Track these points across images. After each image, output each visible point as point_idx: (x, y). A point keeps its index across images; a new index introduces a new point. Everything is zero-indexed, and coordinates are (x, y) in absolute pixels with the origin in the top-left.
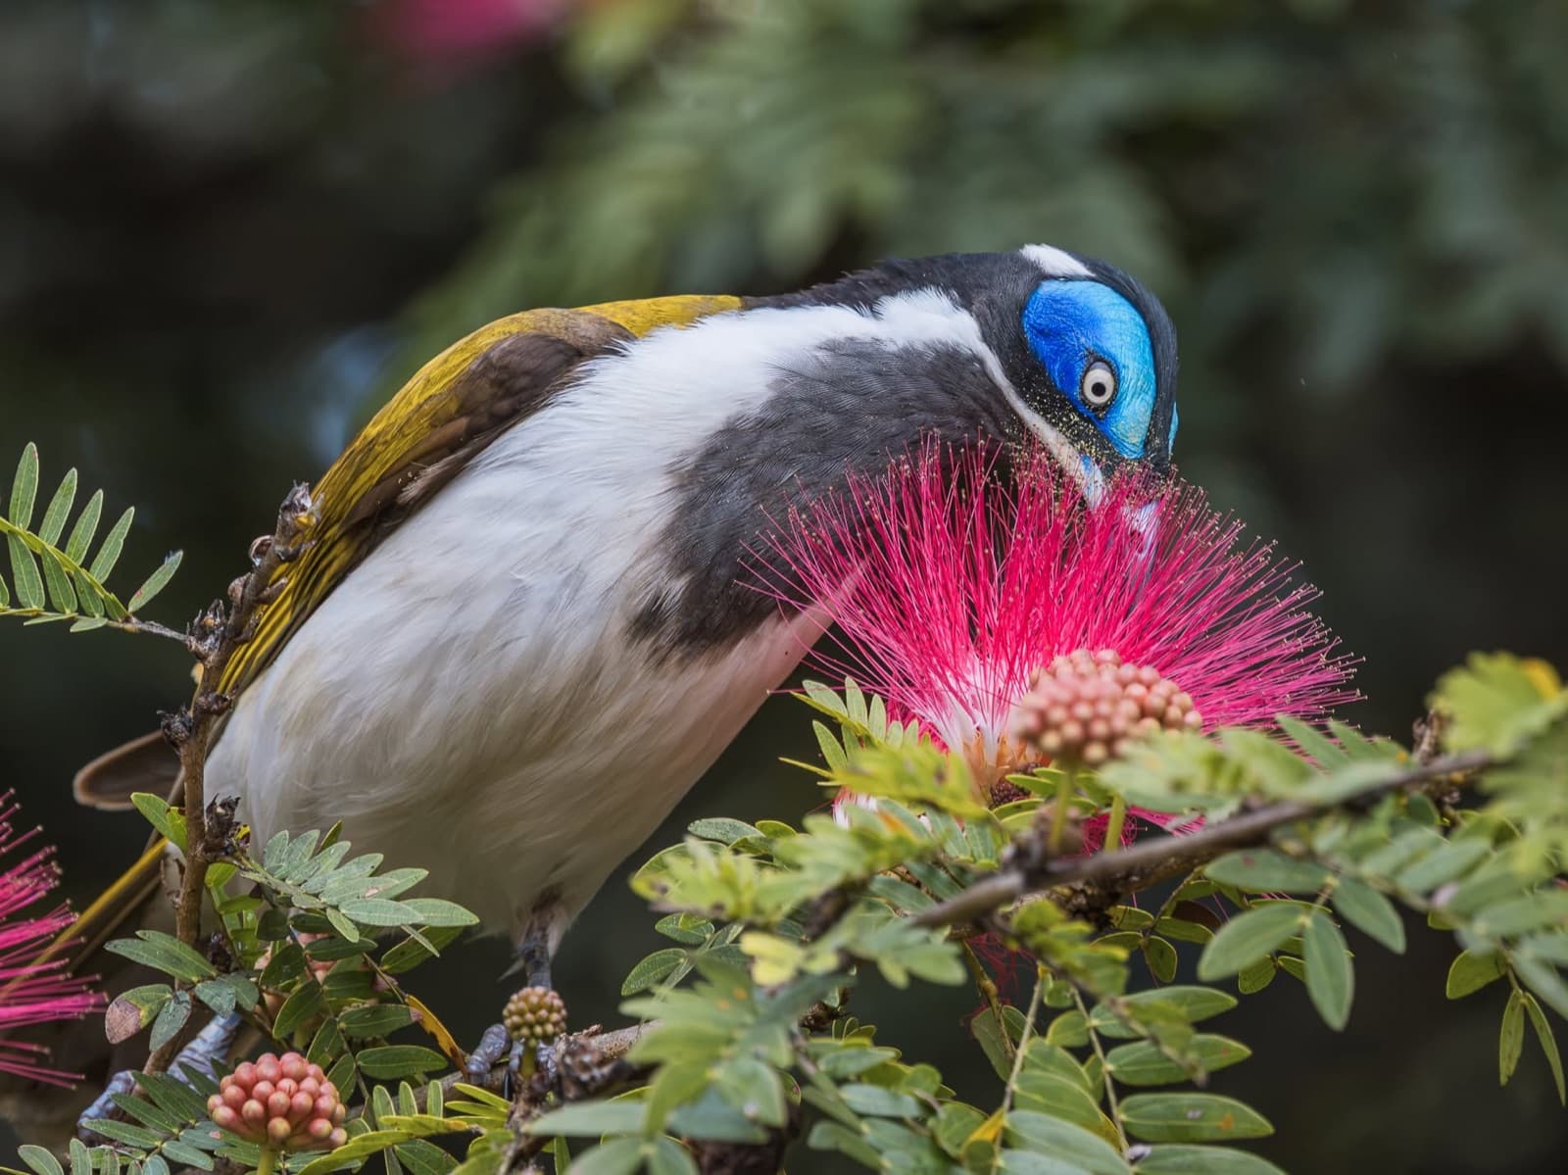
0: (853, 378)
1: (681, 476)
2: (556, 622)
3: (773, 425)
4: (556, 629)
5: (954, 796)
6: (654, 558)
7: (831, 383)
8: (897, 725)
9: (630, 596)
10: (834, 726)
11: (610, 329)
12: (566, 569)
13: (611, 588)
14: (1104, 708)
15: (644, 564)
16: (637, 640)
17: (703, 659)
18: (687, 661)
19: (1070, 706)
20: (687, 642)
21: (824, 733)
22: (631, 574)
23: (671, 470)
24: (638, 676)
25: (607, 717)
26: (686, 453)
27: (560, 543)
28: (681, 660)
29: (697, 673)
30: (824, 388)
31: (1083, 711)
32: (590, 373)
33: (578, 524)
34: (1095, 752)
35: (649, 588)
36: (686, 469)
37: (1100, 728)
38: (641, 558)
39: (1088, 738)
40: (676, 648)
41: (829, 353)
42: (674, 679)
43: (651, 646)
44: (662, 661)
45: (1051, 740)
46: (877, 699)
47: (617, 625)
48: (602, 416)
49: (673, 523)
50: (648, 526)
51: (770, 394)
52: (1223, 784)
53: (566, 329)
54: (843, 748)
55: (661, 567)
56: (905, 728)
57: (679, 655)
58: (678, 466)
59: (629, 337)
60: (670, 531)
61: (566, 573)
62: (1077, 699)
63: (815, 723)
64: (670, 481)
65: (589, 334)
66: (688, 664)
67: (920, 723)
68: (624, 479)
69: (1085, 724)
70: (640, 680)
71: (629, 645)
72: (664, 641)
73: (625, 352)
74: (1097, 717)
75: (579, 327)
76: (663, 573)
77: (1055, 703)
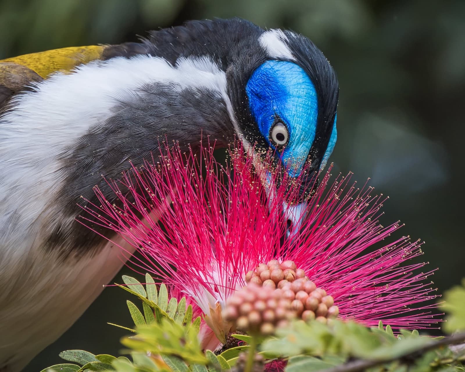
0: (156, 107)
1: (66, 161)
2: (6, 241)
3: (113, 132)
4: (6, 245)
5: (192, 352)
6: (55, 207)
7: (144, 110)
8: (174, 300)
9: (45, 226)
10: (139, 302)
11: (29, 75)
12: (8, 213)
13: (33, 224)
14: (272, 303)
15: (50, 210)
16: (51, 248)
17: (89, 253)
18: (80, 255)
19: (253, 303)
20: (79, 246)
21: (133, 307)
22: (44, 215)
23: (60, 158)
24: (54, 266)
25: (40, 286)
26: (69, 148)
27: (5, 199)
28: (76, 256)
29: (86, 261)
30: (140, 113)
31: (260, 305)
32: (17, 103)
33: (14, 188)
34: (267, 328)
35: (54, 222)
36: (68, 157)
37: (269, 315)
38: (49, 207)
39: (263, 321)
40: (73, 250)
41: (145, 93)
42: (74, 265)
43: (59, 251)
44: (67, 257)
45: (243, 322)
46: (163, 286)
47: (39, 242)
48: (23, 129)
49: (65, 187)
50: (51, 189)
51: (111, 114)
52: (332, 350)
53: (5, 78)
54: (144, 315)
55: (60, 211)
56: (178, 301)
57: (76, 254)
58: (64, 155)
59: (39, 79)
60: (63, 192)
61: (8, 216)
62: (257, 299)
63: (128, 302)
64: (60, 164)
65: (17, 81)
66: (81, 258)
67: (187, 297)
68: (37, 164)
69: (261, 313)
70: (54, 269)
71: (47, 251)
72: (67, 248)
73: (35, 89)
74: (268, 308)
75: (11, 76)
76: (61, 214)
77: (245, 301)
